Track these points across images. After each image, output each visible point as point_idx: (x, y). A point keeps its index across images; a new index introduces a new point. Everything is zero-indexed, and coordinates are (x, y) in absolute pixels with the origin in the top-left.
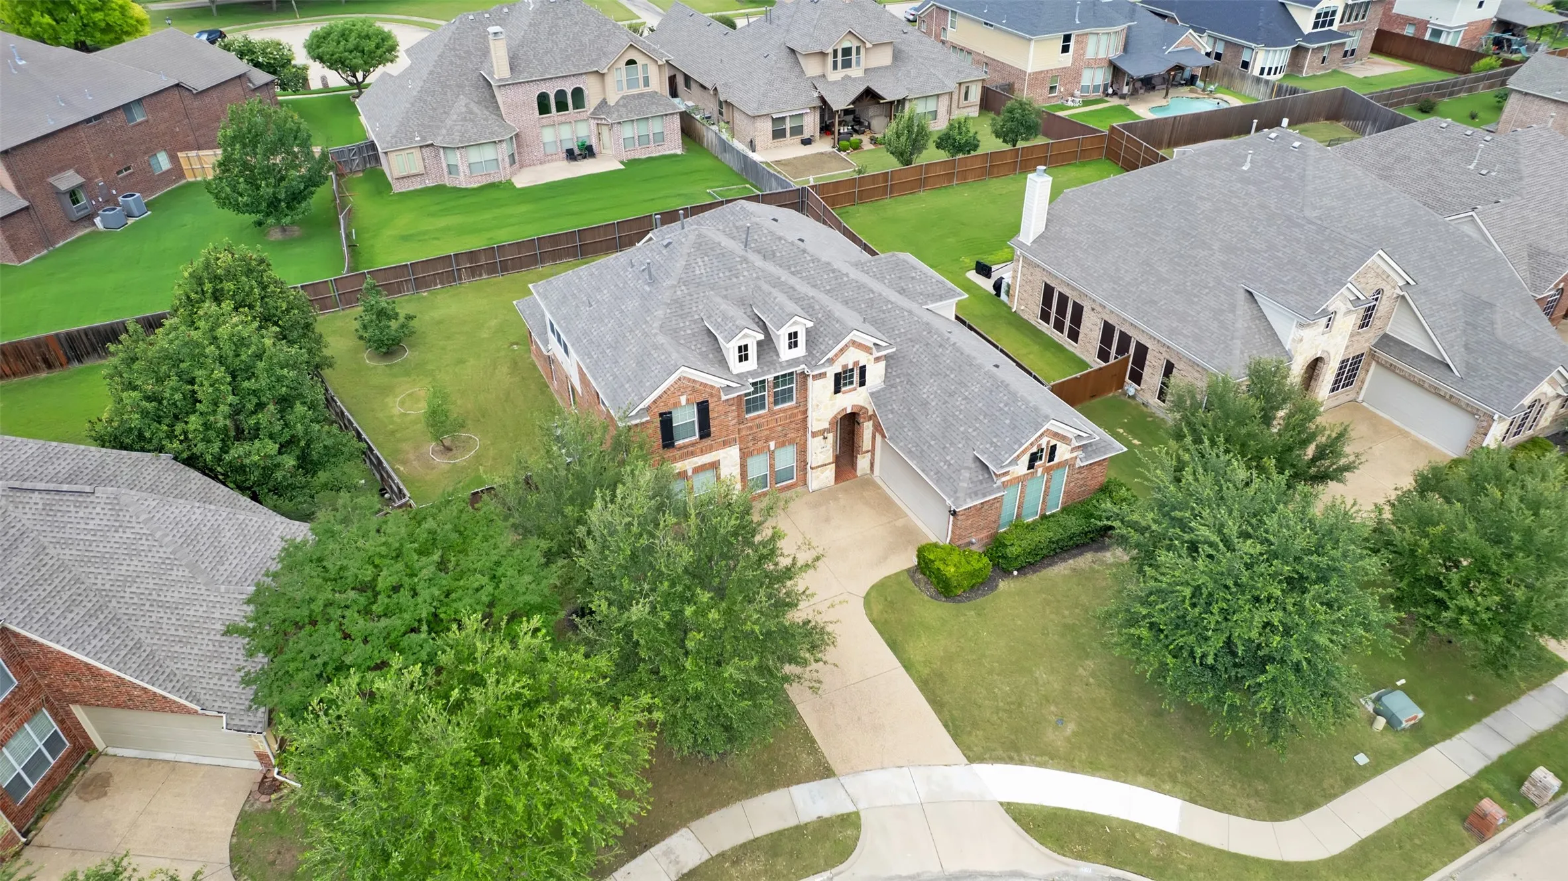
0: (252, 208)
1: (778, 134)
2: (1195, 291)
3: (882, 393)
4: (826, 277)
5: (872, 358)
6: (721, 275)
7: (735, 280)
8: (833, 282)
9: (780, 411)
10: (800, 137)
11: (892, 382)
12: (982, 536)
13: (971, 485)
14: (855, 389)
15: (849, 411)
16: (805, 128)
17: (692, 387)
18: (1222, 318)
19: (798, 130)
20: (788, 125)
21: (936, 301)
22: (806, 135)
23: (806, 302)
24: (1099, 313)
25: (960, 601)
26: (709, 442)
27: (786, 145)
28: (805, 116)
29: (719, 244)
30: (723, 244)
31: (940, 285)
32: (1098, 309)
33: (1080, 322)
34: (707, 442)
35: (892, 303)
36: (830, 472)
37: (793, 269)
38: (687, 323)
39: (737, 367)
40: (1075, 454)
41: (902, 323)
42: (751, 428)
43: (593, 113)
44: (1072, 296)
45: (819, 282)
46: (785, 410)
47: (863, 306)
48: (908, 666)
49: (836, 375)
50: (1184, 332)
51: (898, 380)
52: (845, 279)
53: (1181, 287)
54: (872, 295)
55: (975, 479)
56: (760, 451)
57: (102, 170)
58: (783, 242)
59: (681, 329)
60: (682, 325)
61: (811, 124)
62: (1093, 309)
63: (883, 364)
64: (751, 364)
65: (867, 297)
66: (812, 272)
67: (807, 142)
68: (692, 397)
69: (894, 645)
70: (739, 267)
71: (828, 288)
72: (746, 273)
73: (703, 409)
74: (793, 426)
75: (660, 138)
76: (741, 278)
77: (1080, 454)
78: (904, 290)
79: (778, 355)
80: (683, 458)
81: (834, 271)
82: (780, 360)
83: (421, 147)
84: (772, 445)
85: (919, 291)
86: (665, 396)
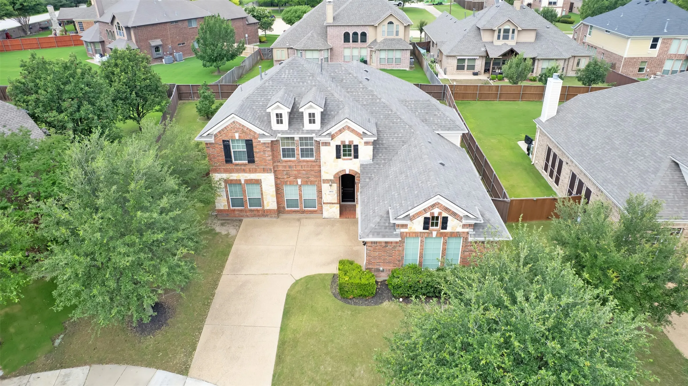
0: (202, 58)
1: (460, 67)
2: (633, 158)
3: (369, 166)
4: (367, 97)
5: (363, 141)
6: (295, 80)
7: (301, 84)
8: (370, 101)
9: (304, 161)
10: (472, 71)
11: (379, 162)
12: (390, 268)
13: (377, 227)
14: (351, 159)
15: (347, 173)
16: (476, 66)
17: (243, 130)
18: (645, 177)
19: (471, 67)
20: (466, 64)
21: (445, 130)
22: (476, 70)
23: (336, 103)
24: (570, 166)
25: (349, 303)
26: (254, 167)
27: (464, 74)
28: (477, 60)
29: (303, 65)
30: (304, 66)
31: (451, 122)
32: (570, 163)
33: (560, 172)
34: (252, 166)
35: (401, 119)
36: (336, 209)
37: (349, 90)
38: (263, 99)
39: (275, 126)
40: (466, 230)
41: (402, 131)
42: (285, 167)
43: (369, 45)
44: (559, 156)
45: (361, 99)
46: (307, 161)
47: (382, 117)
48: (283, 329)
49: (337, 146)
50: (614, 182)
51: (383, 162)
52: (378, 101)
53: (624, 154)
54: (390, 112)
55: (382, 224)
56: (291, 183)
57: (172, 42)
58: (351, 76)
59: (257, 101)
60: (259, 99)
61: (480, 64)
62: (567, 164)
63: (371, 147)
64: (285, 126)
65: (387, 113)
66: (360, 94)
67: (475, 74)
68: (242, 135)
69: (287, 313)
70: (307, 78)
71: (365, 103)
72: (309, 82)
73: (249, 144)
74: (313, 173)
75: (398, 61)
76: (305, 84)
77: (470, 230)
78: (426, 120)
79: (303, 126)
80: (238, 171)
81: (373, 96)
82: (304, 129)
83: (288, 48)
84: (299, 181)
85: (436, 122)
86: (226, 130)
